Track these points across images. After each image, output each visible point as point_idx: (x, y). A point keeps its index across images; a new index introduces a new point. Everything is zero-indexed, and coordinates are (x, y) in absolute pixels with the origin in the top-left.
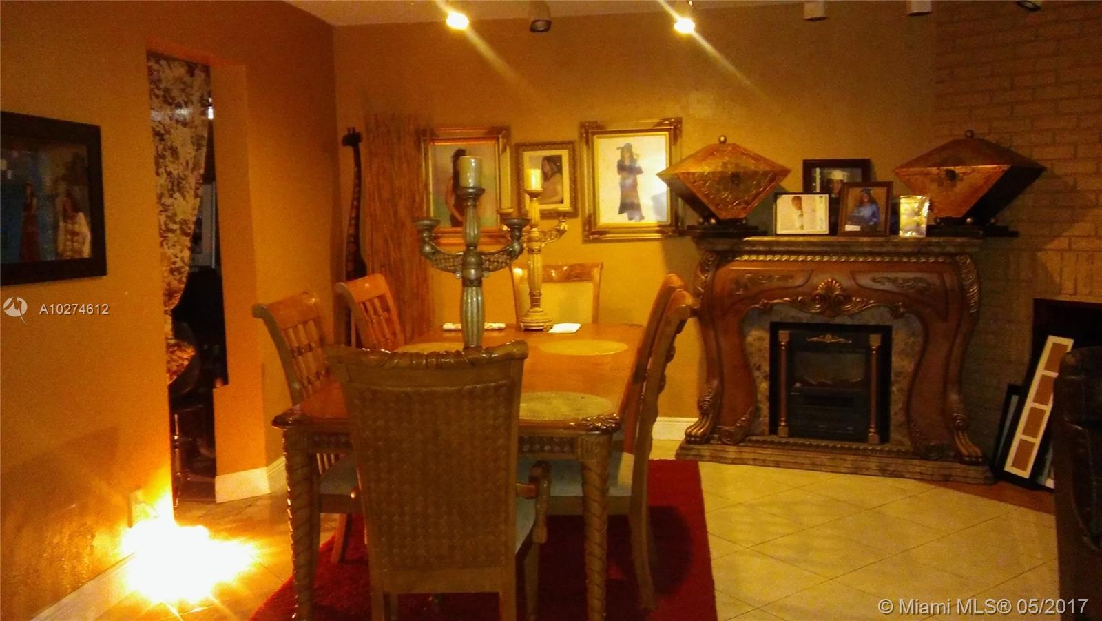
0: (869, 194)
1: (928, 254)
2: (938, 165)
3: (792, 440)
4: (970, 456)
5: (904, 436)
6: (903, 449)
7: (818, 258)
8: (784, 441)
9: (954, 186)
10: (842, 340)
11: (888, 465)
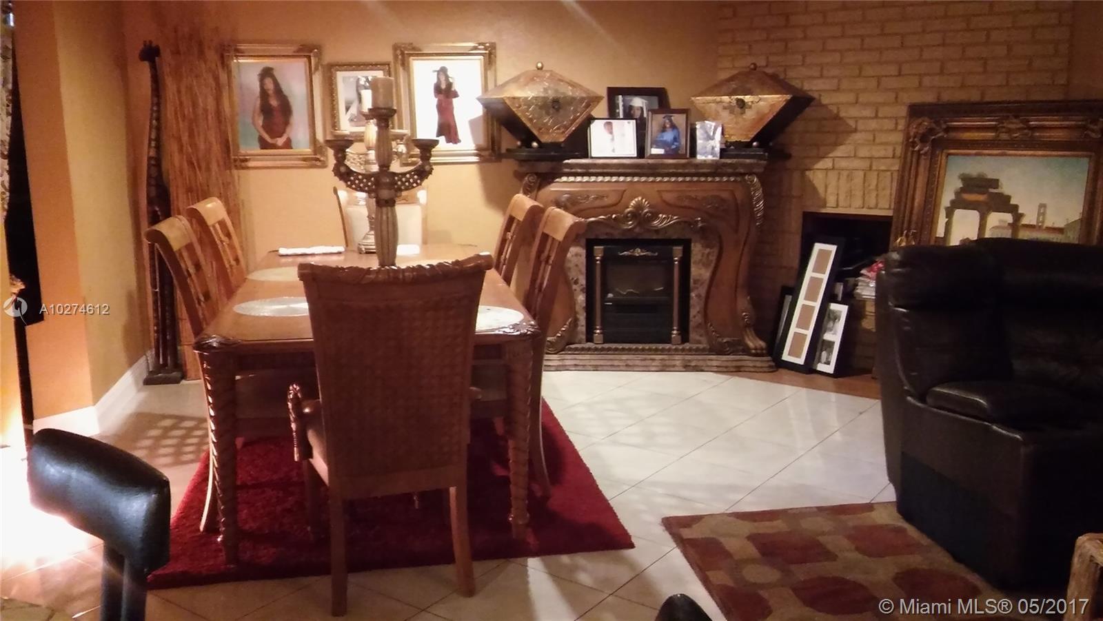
0: (671, 121)
1: (721, 175)
2: (730, 94)
3: (606, 346)
4: (756, 349)
5: (701, 336)
6: (701, 346)
7: (629, 179)
8: (600, 346)
9: (743, 113)
10: (649, 253)
11: (689, 361)
